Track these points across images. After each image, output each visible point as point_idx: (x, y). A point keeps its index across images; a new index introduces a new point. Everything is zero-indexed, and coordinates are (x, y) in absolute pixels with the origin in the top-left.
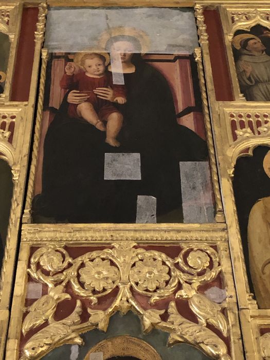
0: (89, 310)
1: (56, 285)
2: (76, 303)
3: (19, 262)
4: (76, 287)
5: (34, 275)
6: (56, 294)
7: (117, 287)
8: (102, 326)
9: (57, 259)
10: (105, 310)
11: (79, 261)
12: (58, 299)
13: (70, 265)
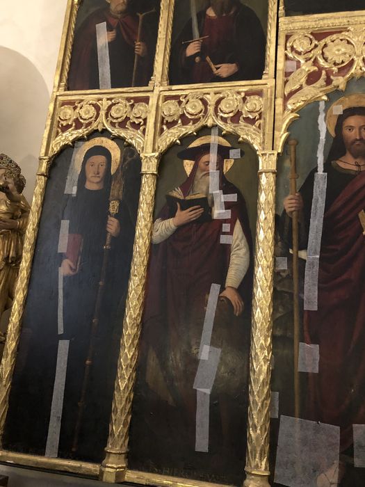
0: (332, 77)
1: (306, 61)
2: (321, 73)
3: (278, 47)
4: (321, 61)
5: (290, 55)
6: (307, 67)
7: (353, 60)
8: (342, 87)
9: (306, 42)
10: (343, 76)
11: (322, 43)
12: (309, 71)
13: (316, 46)
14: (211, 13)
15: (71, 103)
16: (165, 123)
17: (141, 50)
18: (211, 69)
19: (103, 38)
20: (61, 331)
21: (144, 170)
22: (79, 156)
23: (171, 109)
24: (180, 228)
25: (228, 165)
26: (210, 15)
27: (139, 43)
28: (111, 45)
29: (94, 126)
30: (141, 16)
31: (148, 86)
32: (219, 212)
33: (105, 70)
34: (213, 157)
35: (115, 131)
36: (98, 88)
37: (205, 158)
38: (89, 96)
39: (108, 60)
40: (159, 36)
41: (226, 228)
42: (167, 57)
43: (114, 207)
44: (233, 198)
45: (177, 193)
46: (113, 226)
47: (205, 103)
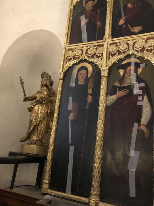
14: (129, 5)
15: (72, 50)
16: (111, 55)
17: (99, 25)
18: (130, 30)
19: (83, 21)
20: (70, 142)
21: (102, 75)
22: (75, 71)
23: (113, 48)
24: (119, 99)
25: (140, 71)
26: (129, 6)
27: (98, 22)
28: (87, 24)
29: (81, 58)
30: (99, 11)
31: (103, 39)
32: (136, 91)
33: (85, 35)
34: (133, 68)
35: (90, 60)
36: (82, 42)
37: (129, 68)
38: (79, 46)
39: (85, 30)
40: (107, 18)
41: (140, 98)
42: (111, 27)
43: (90, 91)
44: (143, 85)
45: (117, 84)
46: (90, 99)
47: (128, 44)
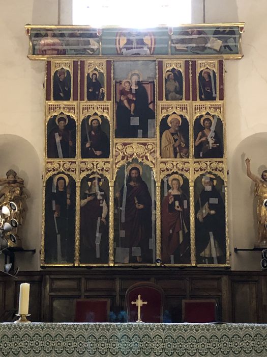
0: (128, 158)
1: (121, 153)
2: (125, 157)
3: (113, 147)
4: (125, 153)
5: (117, 150)
7: (134, 153)
8: (131, 161)
9: (121, 146)
10: (131, 158)
12: (122, 156)
13: (124, 148)
14: (93, 133)
15: (50, 162)
16: (82, 171)
17: (71, 144)
18: (94, 153)
21: (77, 185)
22: (55, 180)
23: (83, 166)
24: (88, 202)
27: (70, 142)
29: (59, 170)
31: (75, 158)
32: (99, 197)
34: (96, 181)
35: (67, 172)
37: (94, 182)
41: (101, 202)
44: (103, 193)
46: (69, 202)
47: (93, 164)
